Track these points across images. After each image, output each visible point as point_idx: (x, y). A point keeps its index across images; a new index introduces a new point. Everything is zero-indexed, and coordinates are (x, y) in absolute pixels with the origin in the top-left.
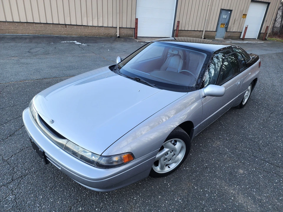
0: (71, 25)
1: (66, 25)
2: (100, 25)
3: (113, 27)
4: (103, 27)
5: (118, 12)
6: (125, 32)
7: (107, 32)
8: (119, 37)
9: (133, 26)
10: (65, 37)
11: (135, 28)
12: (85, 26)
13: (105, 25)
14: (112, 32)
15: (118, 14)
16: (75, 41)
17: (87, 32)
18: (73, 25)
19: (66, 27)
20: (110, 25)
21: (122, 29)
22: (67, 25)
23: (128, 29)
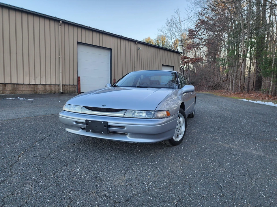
0: (11, 84)
1: (5, 84)
2: (43, 83)
3: (56, 85)
4: (45, 84)
5: (61, 71)
6: (68, 89)
7: (50, 89)
8: (62, 93)
9: (76, 83)
10: (4, 95)
11: (77, 85)
12: (27, 84)
13: (49, 83)
14: (55, 89)
15: (61, 74)
16: (18, 98)
17: (28, 90)
18: (13, 84)
19: (5, 86)
20: (53, 83)
21: (65, 86)
22: (7, 84)
23: (71, 86)
